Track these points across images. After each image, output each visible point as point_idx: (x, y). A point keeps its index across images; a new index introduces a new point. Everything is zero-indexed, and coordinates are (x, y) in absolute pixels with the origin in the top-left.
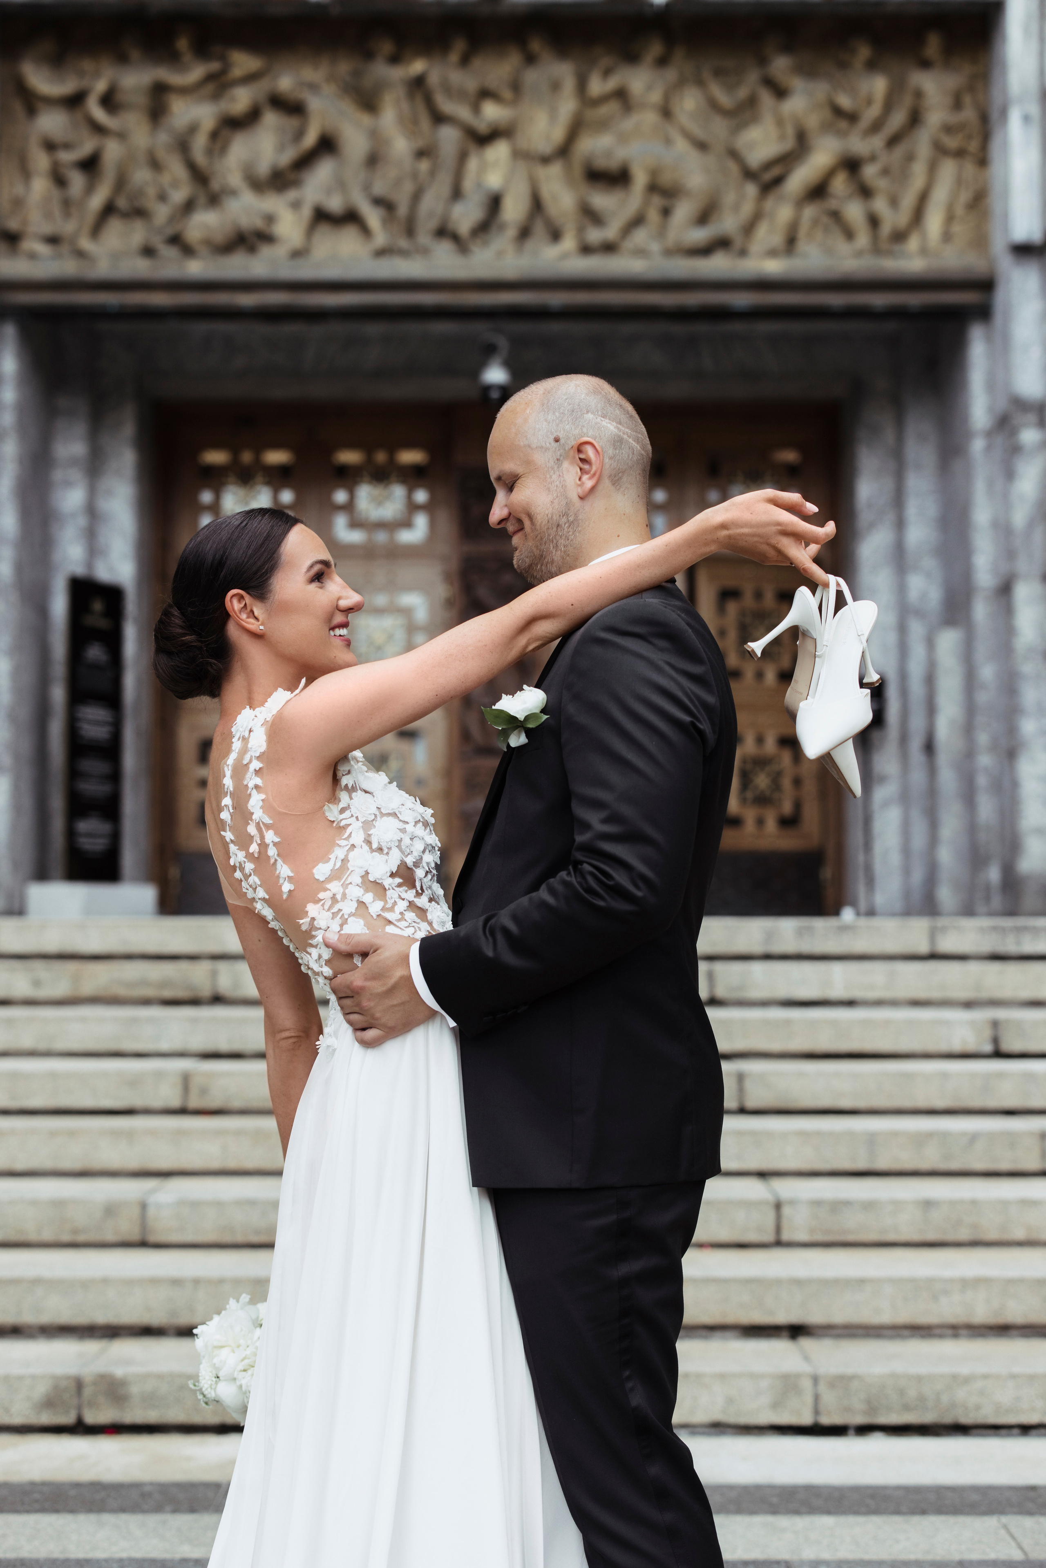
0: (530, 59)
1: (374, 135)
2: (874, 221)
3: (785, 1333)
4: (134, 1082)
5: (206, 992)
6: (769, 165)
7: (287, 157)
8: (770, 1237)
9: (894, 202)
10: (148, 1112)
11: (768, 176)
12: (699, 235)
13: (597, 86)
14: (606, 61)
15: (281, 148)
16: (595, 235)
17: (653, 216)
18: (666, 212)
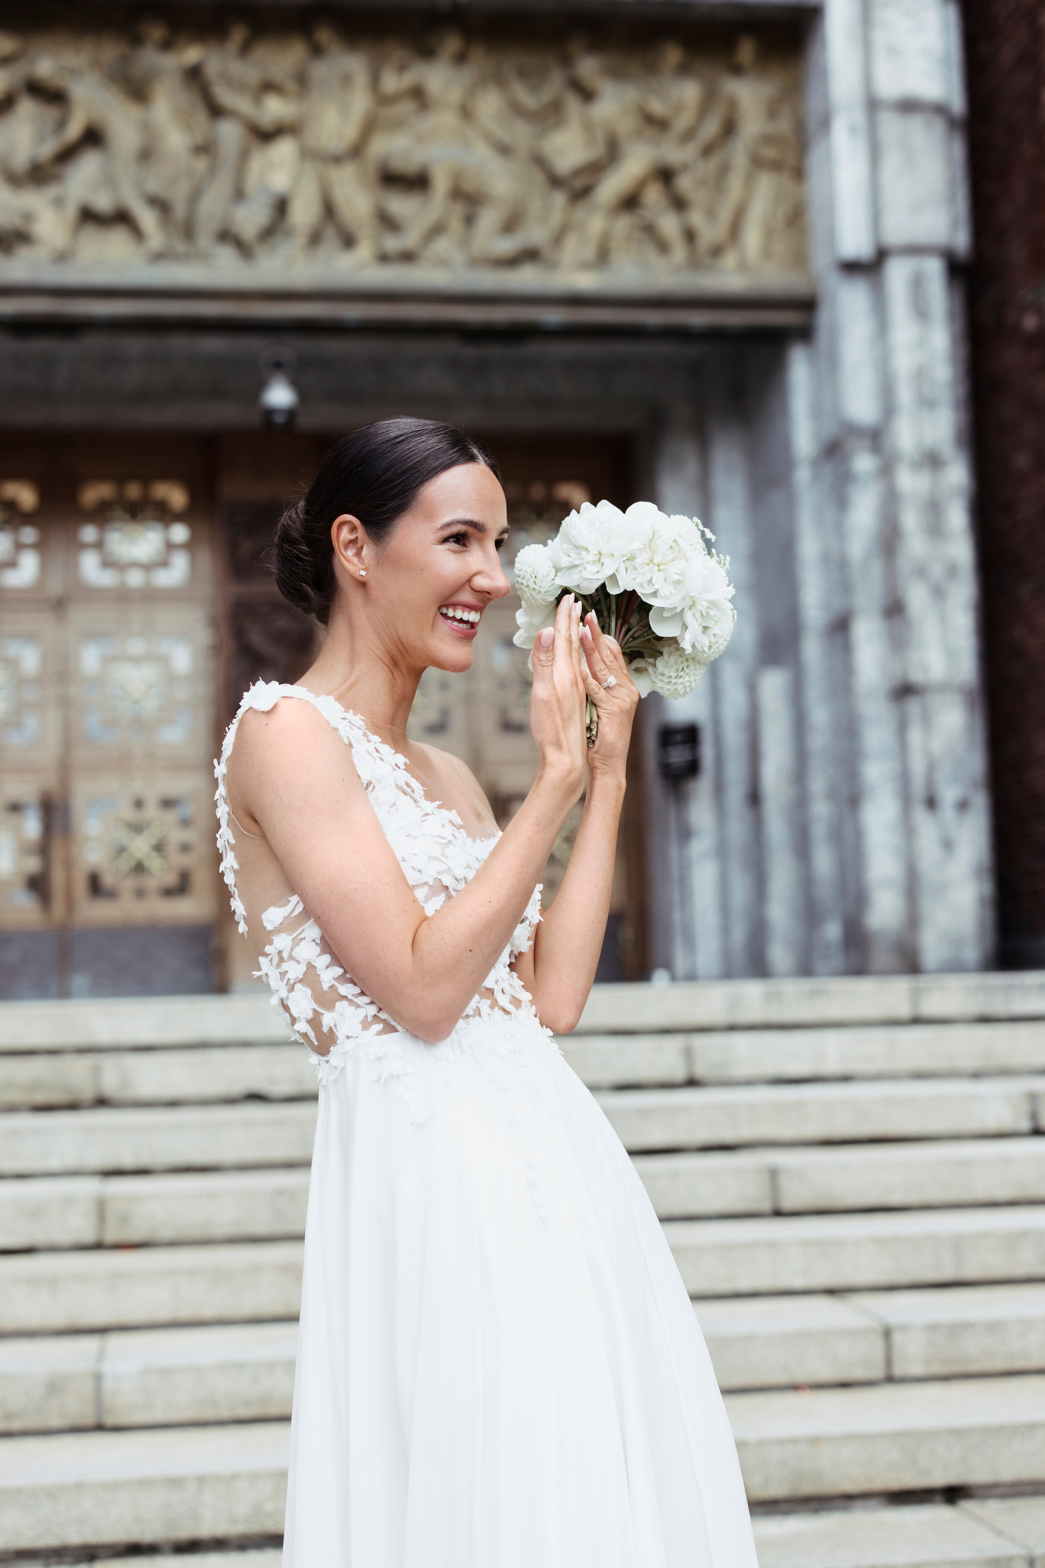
0: (317, 51)
1: (147, 128)
2: (690, 236)
3: (939, 1498)
4: (35, 1212)
5: (87, 1093)
6: (579, 172)
7: (48, 149)
8: (878, 1372)
9: (711, 214)
10: (53, 1249)
11: (579, 184)
12: (506, 246)
13: (392, 82)
14: (399, 56)
15: (40, 139)
16: (393, 244)
17: (455, 224)
18: (469, 221)
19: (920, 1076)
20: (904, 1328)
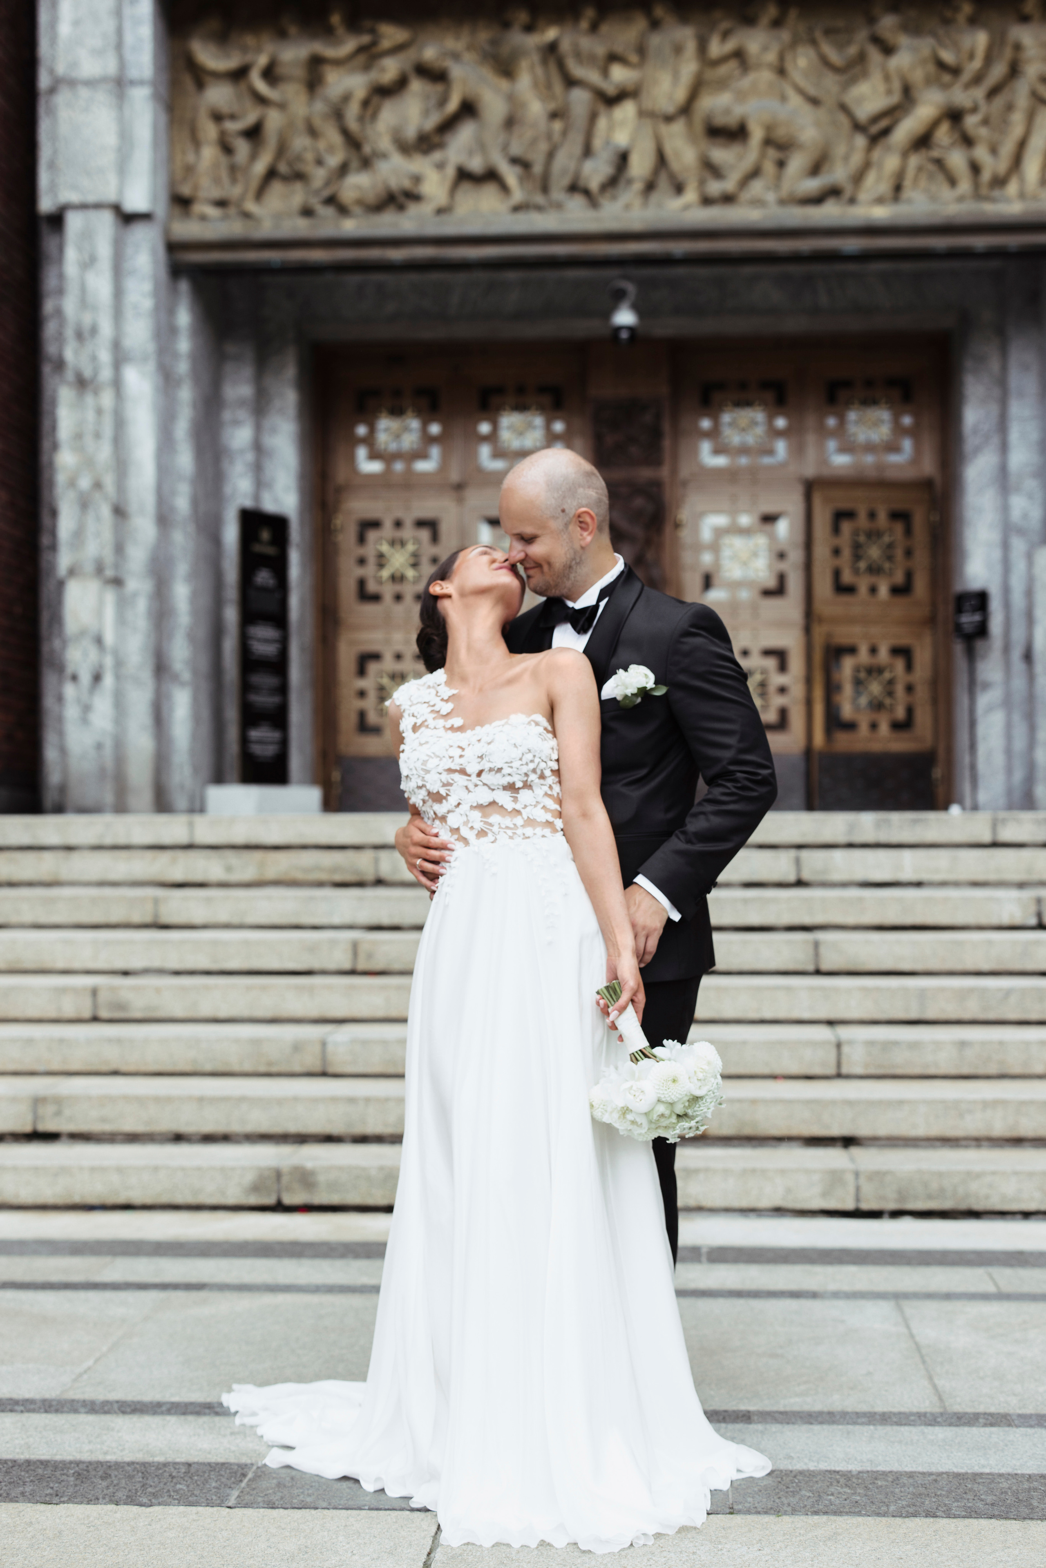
0: (655, 25)
1: (511, 98)
2: (975, 168)
3: (839, 1144)
5: (370, 876)
6: (876, 119)
7: (432, 122)
8: (832, 1071)
9: (994, 150)
10: (324, 972)
11: (875, 129)
12: (812, 185)
13: (716, 48)
14: (725, 25)
15: (426, 113)
16: (715, 187)
17: (769, 167)
18: (781, 164)
19: (976, 884)
20: (850, 1042)
